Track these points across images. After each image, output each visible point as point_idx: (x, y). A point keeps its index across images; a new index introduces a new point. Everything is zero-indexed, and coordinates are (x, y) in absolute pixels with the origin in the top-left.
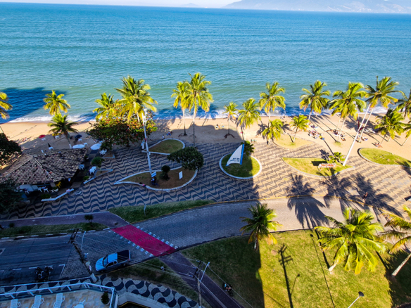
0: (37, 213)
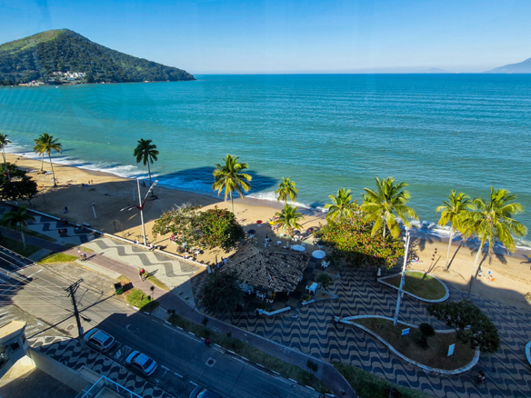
0: (250, 325)
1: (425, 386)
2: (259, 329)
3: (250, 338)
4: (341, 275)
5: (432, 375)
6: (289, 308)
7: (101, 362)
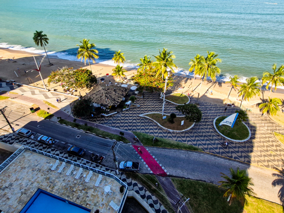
0: (98, 121)
1: (170, 137)
2: (101, 122)
3: (97, 126)
4: (143, 97)
5: (173, 133)
6: (116, 112)
7: (26, 141)
